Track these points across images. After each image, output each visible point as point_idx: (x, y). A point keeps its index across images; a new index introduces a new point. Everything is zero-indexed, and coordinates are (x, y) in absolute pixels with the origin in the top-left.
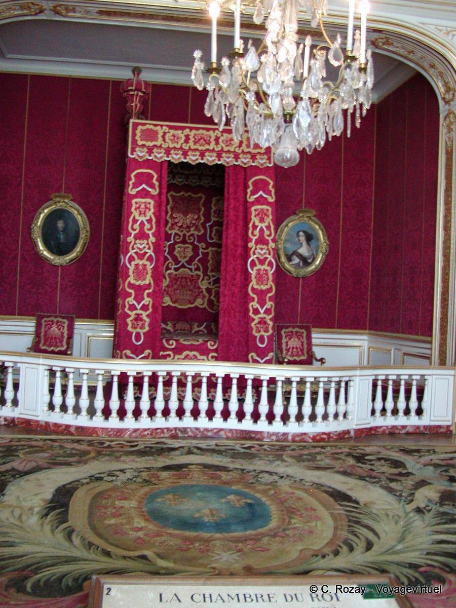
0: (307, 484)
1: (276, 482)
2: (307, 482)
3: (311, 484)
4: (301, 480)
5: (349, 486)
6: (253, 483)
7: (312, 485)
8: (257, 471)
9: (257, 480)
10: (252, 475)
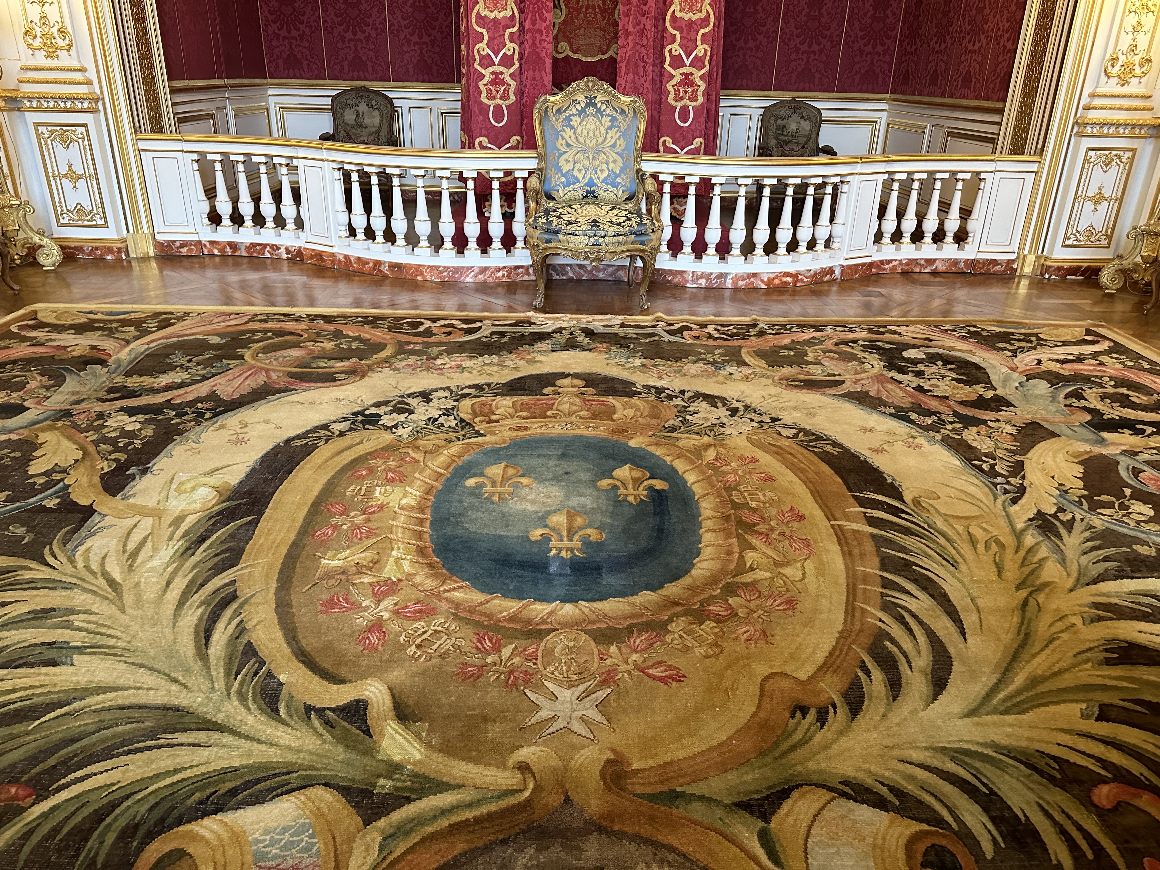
0: (785, 432)
1: (723, 425)
2: (786, 427)
3: (795, 431)
4: (774, 420)
5: (876, 440)
6: (674, 429)
7: (796, 436)
8: (687, 395)
9: (684, 422)
10: (676, 406)
